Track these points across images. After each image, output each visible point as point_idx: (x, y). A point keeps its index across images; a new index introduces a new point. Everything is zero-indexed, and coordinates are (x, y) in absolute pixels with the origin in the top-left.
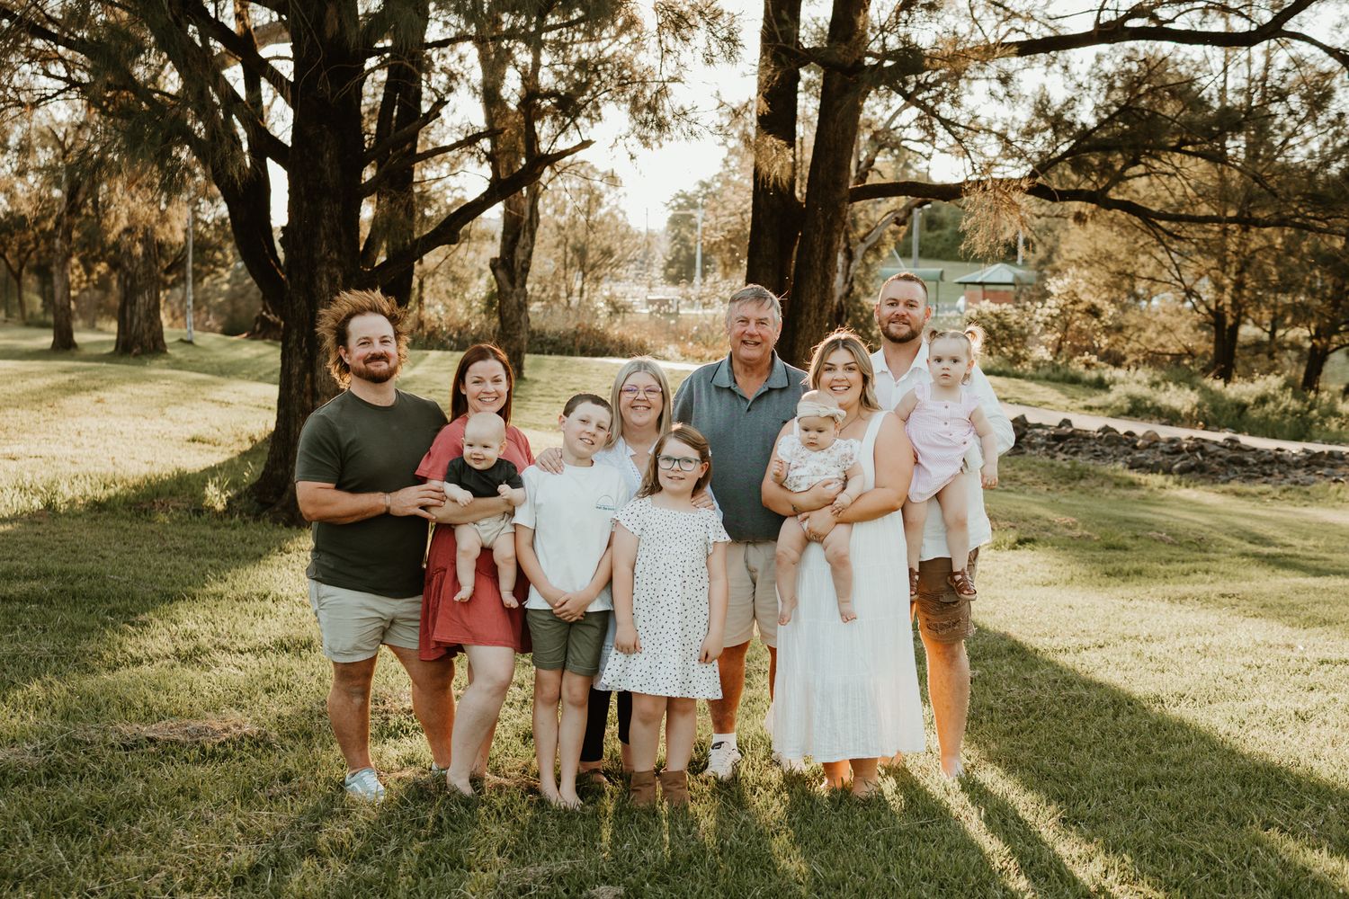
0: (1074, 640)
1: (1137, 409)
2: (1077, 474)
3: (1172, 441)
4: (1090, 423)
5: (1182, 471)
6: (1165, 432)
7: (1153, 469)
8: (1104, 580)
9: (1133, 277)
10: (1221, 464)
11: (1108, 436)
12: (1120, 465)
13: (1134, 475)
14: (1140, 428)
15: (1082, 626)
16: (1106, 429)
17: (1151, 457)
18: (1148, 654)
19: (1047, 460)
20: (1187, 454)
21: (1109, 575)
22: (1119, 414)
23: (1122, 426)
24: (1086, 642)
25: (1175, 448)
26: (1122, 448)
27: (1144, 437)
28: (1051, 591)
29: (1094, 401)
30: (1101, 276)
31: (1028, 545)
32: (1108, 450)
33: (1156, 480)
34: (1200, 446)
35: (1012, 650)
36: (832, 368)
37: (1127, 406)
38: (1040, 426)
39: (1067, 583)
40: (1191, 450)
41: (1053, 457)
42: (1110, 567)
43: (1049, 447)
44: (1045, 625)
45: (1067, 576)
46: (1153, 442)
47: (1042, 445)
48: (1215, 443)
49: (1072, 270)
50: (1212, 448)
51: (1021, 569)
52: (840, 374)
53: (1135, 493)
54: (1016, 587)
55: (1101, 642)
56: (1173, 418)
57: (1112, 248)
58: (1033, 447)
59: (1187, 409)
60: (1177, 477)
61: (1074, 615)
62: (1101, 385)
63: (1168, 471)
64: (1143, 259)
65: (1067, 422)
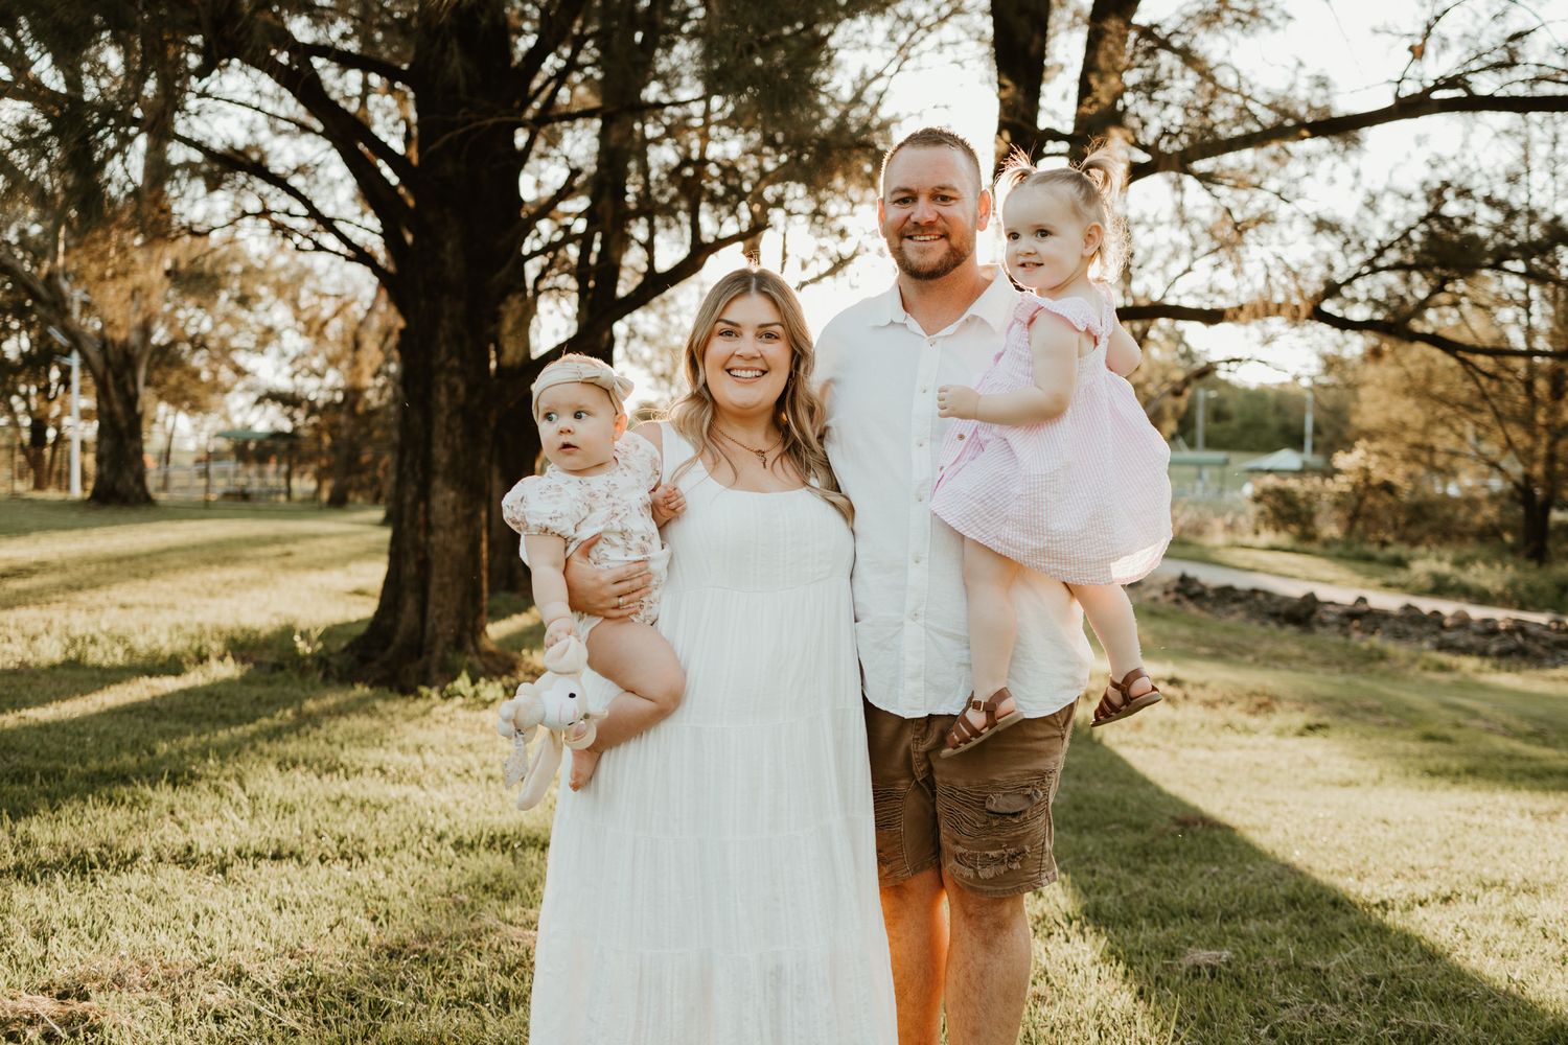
0: (1399, 884)
1: (1440, 587)
2: (1376, 655)
3: (1485, 621)
4: (1388, 601)
5: (1503, 654)
6: (1477, 613)
7: (1466, 651)
8: (1426, 781)
9: (1432, 450)
10: (1546, 647)
11: (1411, 615)
12: (1426, 644)
13: (1444, 658)
14: (1448, 608)
15: (1408, 857)
16: (1408, 607)
17: (1461, 638)
18: (1538, 922)
19: (1341, 639)
20: (1504, 635)
21: (1432, 774)
22: (1420, 592)
23: (1426, 605)
24: (1422, 890)
25: (1490, 630)
26: (1427, 628)
27: (1453, 616)
28: (1352, 794)
29: (1393, 579)
30: (1397, 450)
31: (1320, 732)
32: (1411, 629)
33: (1469, 663)
34: (1520, 628)
35: (1292, 902)
36: (732, 332)
37: (1429, 584)
38: (1332, 603)
39: (1375, 783)
40: (1510, 632)
41: (1347, 635)
42: (1431, 764)
43: (1343, 626)
44: (1347, 851)
45: (1374, 773)
46: (1463, 622)
47: (1333, 623)
48: (1539, 624)
49: (1362, 444)
50: (1533, 630)
51: (1312, 762)
52: (747, 345)
53: (1444, 678)
54: (1304, 788)
55: (1446, 890)
56: (1483, 598)
57: (1408, 418)
58: (1323, 624)
59: (1499, 588)
60: (1495, 661)
61: (1392, 835)
62: (1399, 563)
63: (1483, 654)
64: (1442, 430)
65: (1362, 600)
